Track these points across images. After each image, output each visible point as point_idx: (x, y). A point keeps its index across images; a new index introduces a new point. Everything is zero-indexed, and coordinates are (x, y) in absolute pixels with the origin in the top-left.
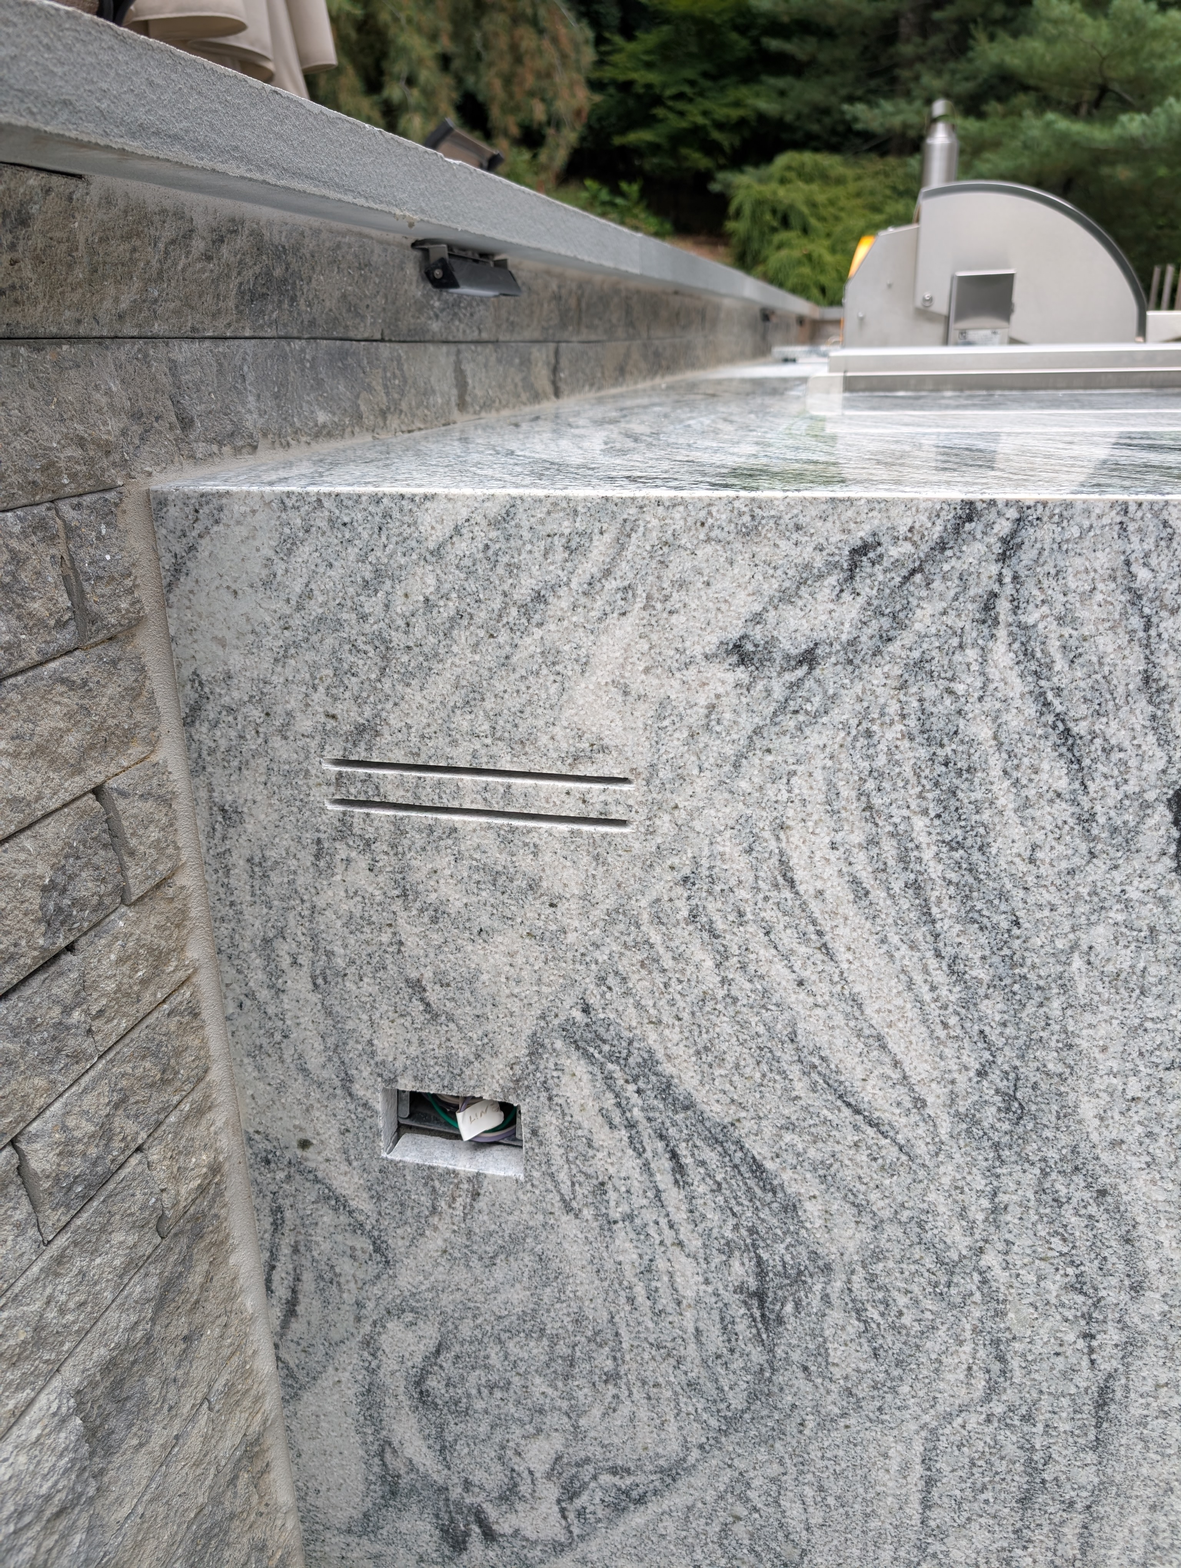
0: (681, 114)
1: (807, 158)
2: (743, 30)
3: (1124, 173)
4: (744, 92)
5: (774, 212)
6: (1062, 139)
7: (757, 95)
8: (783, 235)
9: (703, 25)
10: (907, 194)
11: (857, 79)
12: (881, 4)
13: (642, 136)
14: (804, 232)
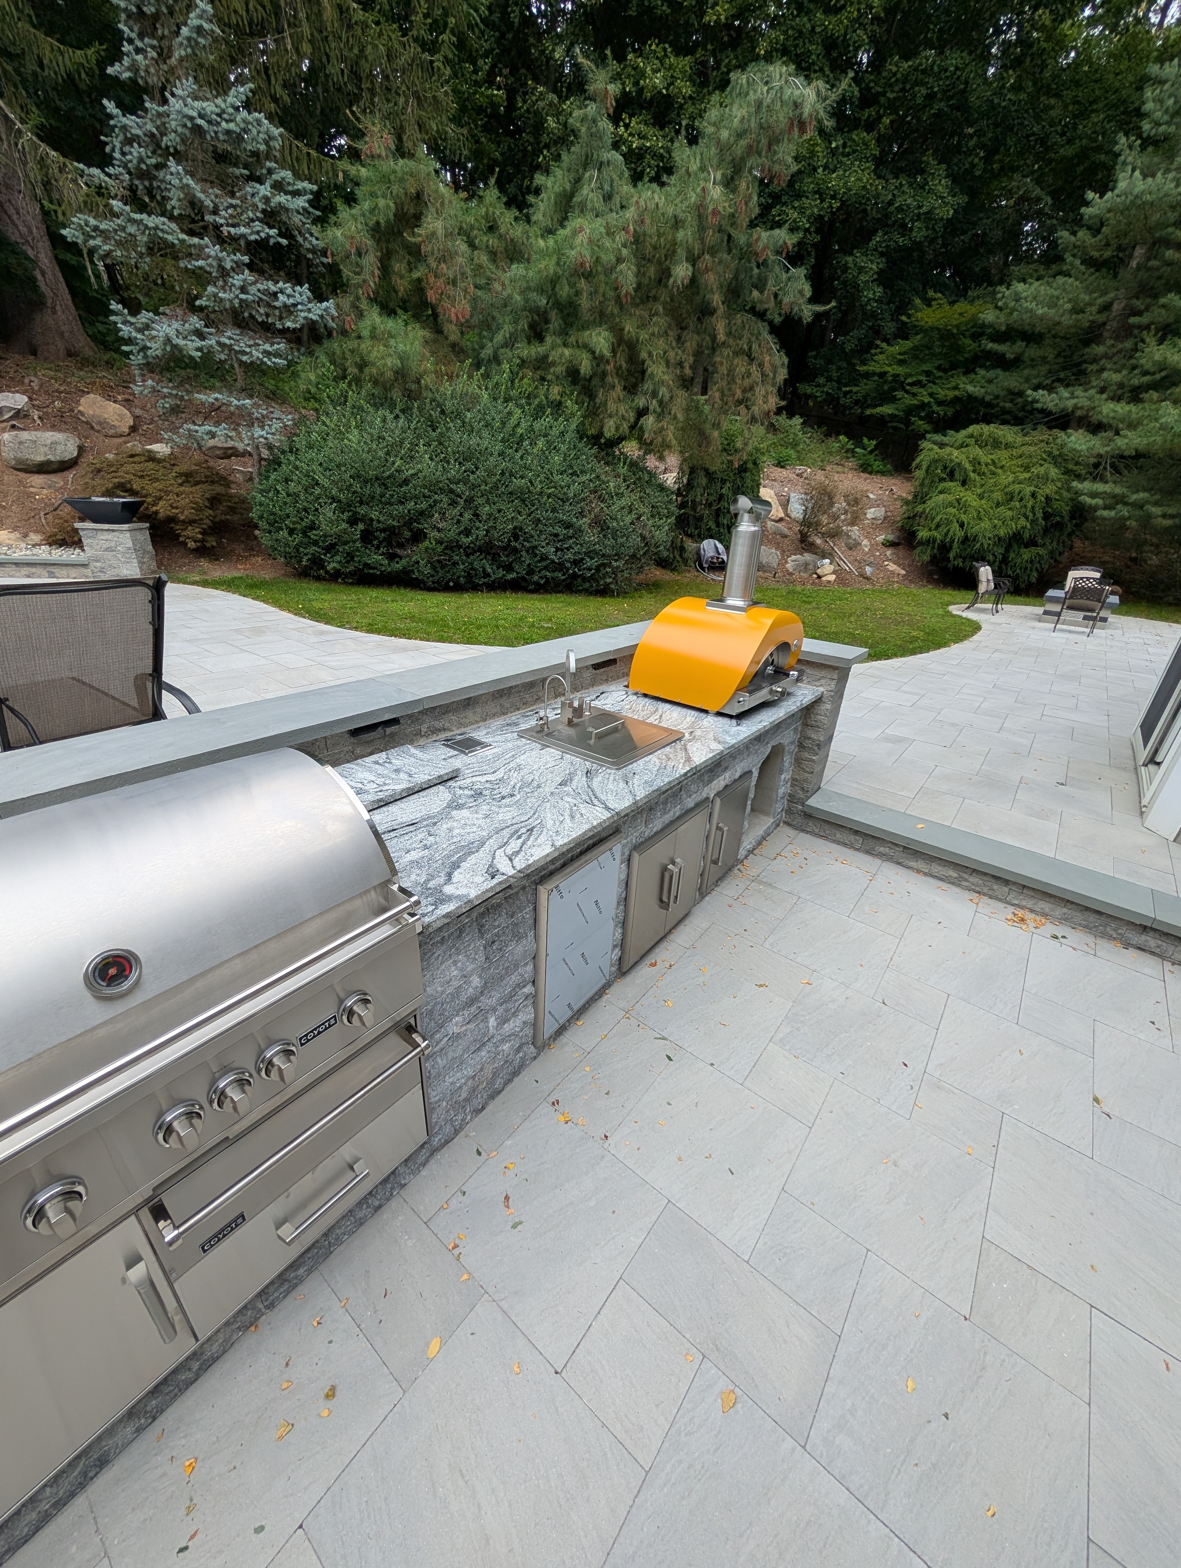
1: (991, 429)
9: (946, 335)
10: (1059, 459)
11: (1050, 372)
12: (1080, 316)
13: (887, 410)
14: (964, 483)
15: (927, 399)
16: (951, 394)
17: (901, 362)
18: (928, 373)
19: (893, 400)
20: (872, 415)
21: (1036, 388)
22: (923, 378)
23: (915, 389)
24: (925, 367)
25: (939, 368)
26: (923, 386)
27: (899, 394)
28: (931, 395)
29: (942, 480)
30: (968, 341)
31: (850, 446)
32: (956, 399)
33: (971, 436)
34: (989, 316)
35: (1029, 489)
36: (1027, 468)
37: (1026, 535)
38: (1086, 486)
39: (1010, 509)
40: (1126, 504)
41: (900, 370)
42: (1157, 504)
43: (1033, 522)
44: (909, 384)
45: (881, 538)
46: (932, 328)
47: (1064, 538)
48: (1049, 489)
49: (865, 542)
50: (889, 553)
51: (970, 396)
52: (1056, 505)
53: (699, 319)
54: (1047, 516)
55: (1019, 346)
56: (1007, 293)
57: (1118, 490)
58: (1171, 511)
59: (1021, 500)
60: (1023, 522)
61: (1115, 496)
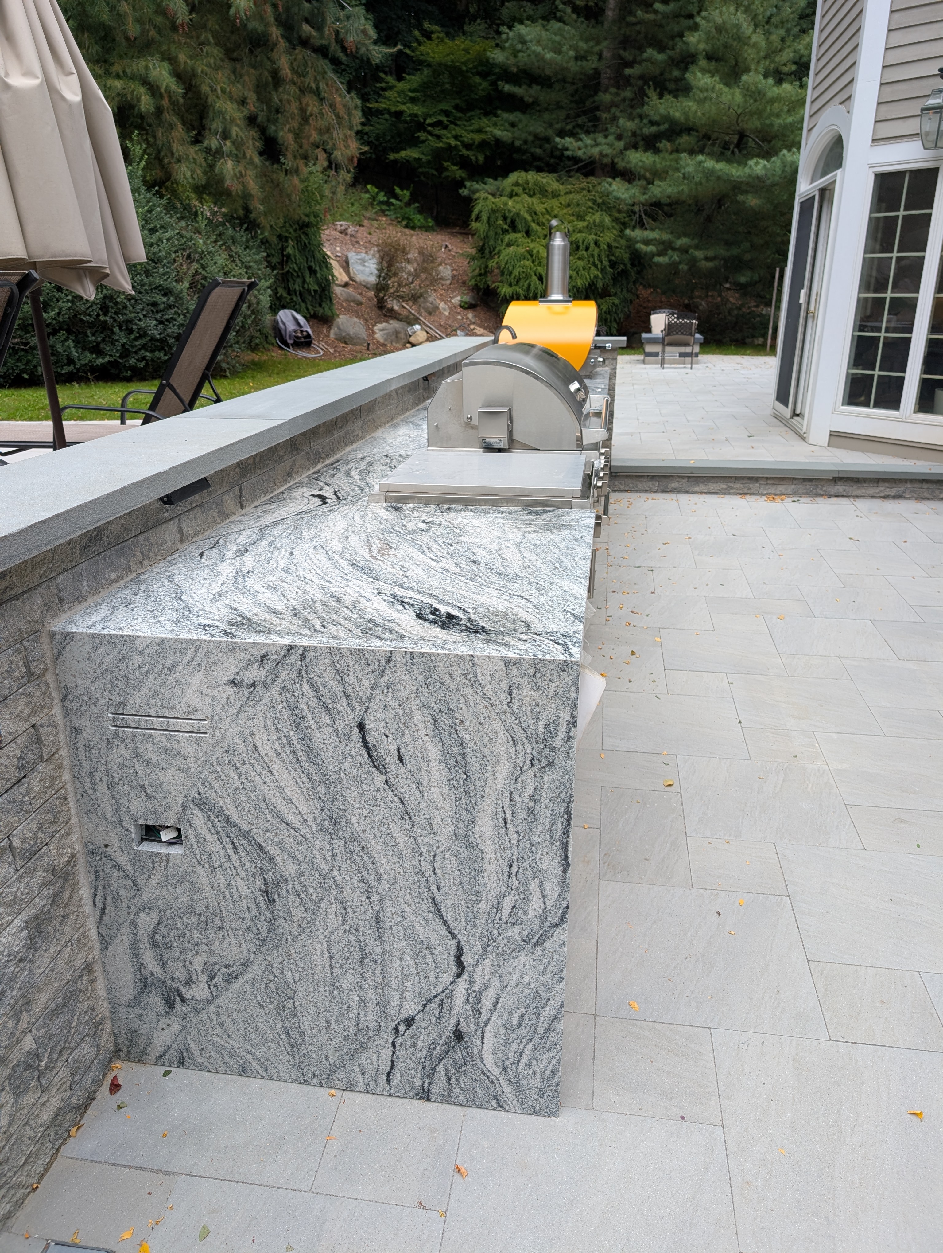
0: (438, 137)
1: (531, 177)
2: (484, 75)
3: (752, 201)
4: (484, 122)
5: (505, 218)
6: (709, 174)
7: (495, 125)
8: (512, 236)
9: (454, 70)
10: (604, 205)
11: (568, 117)
12: (584, 63)
13: (410, 154)
14: (528, 233)
15: (453, 142)
16: (478, 138)
17: (413, 100)
18: (447, 113)
19: (415, 142)
20: (395, 161)
21: (562, 134)
22: (444, 119)
23: (437, 131)
24: (444, 106)
25: (456, 107)
26: (446, 127)
27: (423, 135)
28: (456, 137)
29: (505, 232)
30: (478, 79)
31: (382, 197)
32: (483, 144)
33: (517, 184)
34: (498, 56)
35: (592, 238)
36: (580, 218)
37: (600, 284)
38: (637, 234)
39: (579, 258)
40: (674, 249)
41: (416, 109)
42: (697, 247)
43: (603, 270)
44: (430, 125)
45: (457, 300)
46: (440, 64)
47: (631, 285)
48: (608, 237)
49: (442, 305)
50: (470, 315)
51: (498, 141)
52: (617, 252)
53: (251, 52)
54: (613, 264)
55: (535, 90)
56: (511, 34)
57: (665, 236)
58: (710, 253)
59: (587, 249)
60: (594, 272)
61: (663, 243)
